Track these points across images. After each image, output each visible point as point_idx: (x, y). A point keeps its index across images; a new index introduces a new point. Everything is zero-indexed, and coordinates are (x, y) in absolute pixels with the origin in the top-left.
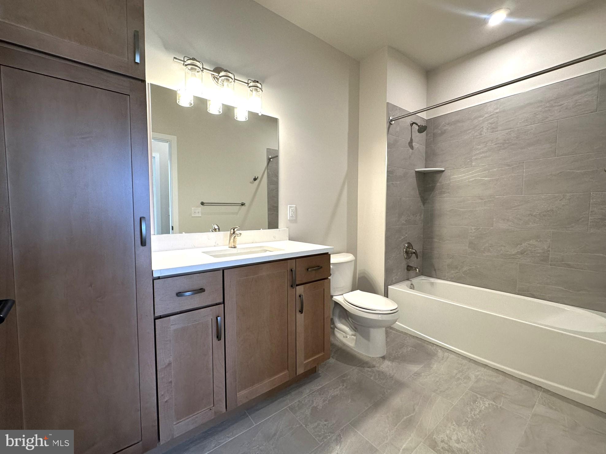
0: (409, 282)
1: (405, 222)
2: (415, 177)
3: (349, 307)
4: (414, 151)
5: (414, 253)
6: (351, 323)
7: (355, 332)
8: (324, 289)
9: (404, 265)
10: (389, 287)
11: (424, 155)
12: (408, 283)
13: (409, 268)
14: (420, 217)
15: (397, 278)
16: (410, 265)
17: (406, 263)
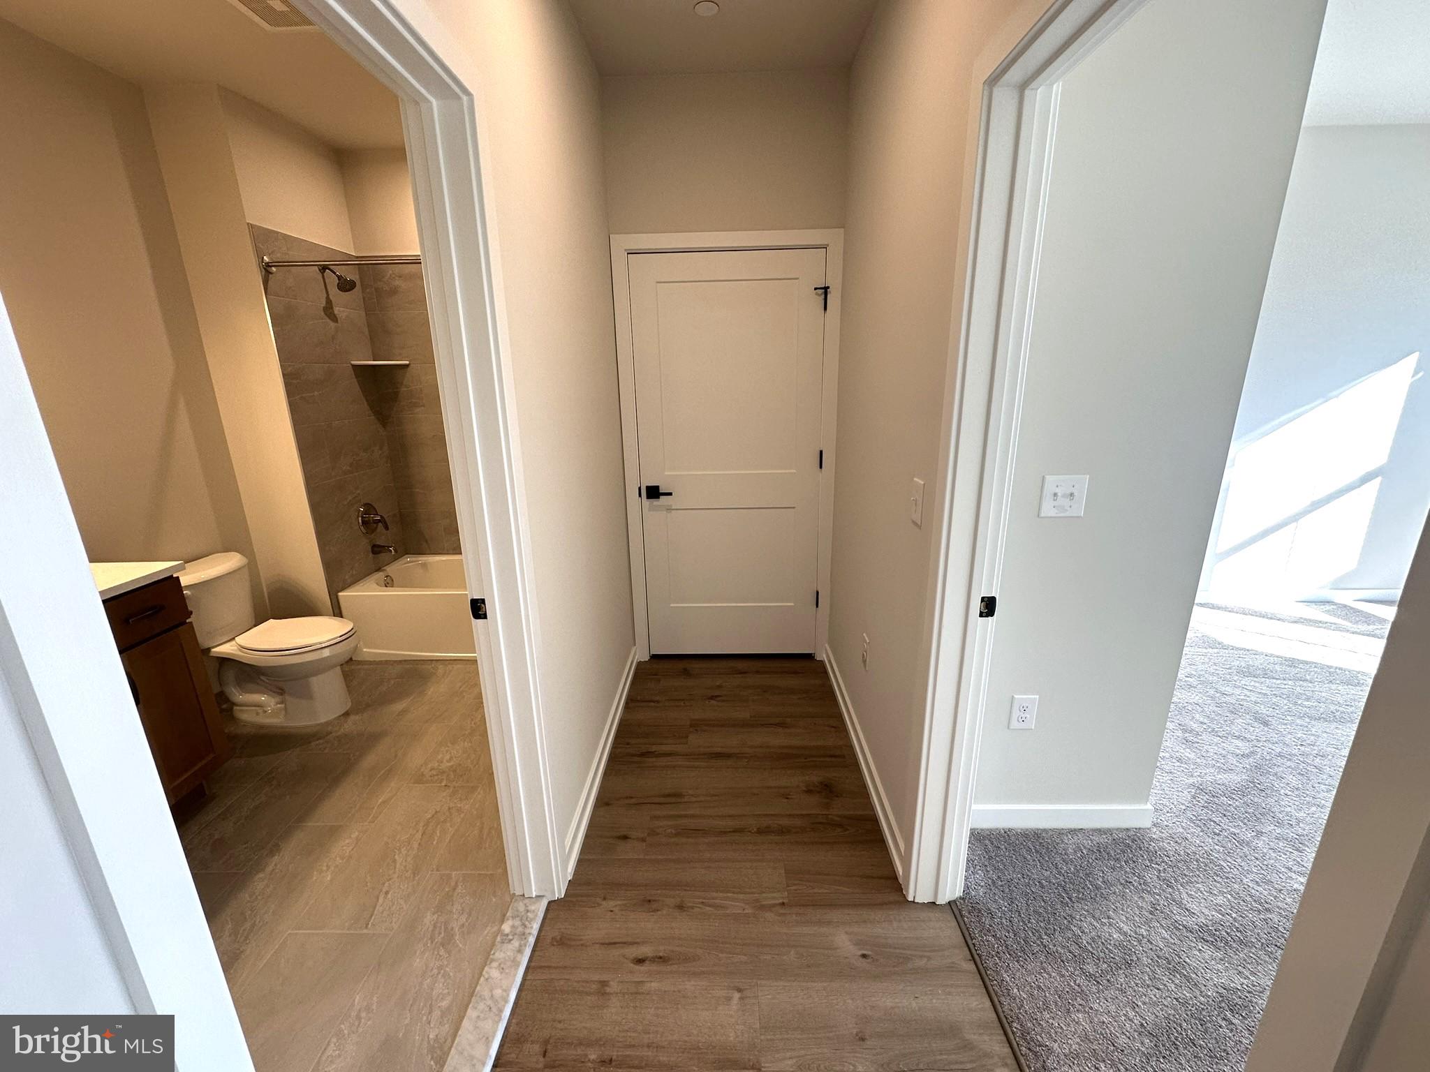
0: (381, 573)
1: (348, 468)
2: (354, 376)
3: (256, 658)
4: (339, 325)
5: (379, 521)
6: (267, 683)
7: (281, 697)
8: (181, 645)
9: (364, 544)
10: (340, 594)
11: (366, 330)
12: (380, 576)
13: (377, 549)
14: (380, 452)
15: (354, 572)
16: (378, 543)
17: (368, 541)
